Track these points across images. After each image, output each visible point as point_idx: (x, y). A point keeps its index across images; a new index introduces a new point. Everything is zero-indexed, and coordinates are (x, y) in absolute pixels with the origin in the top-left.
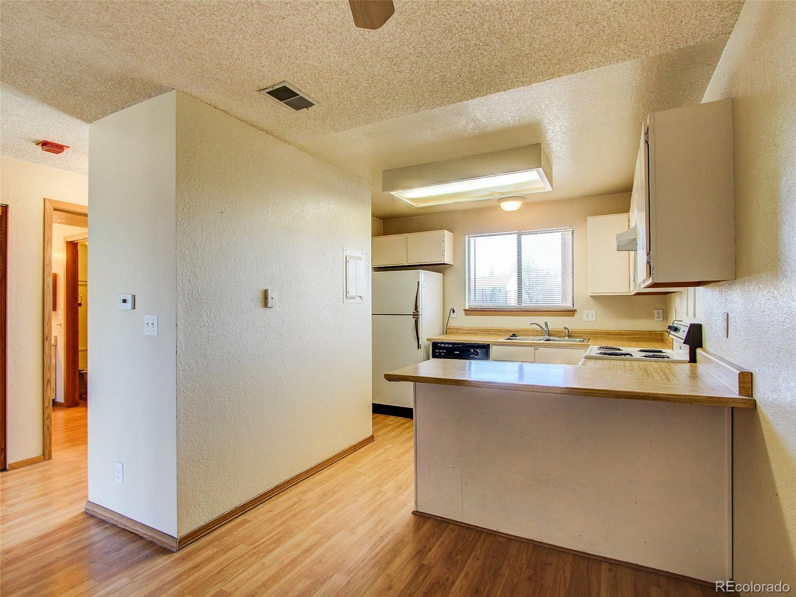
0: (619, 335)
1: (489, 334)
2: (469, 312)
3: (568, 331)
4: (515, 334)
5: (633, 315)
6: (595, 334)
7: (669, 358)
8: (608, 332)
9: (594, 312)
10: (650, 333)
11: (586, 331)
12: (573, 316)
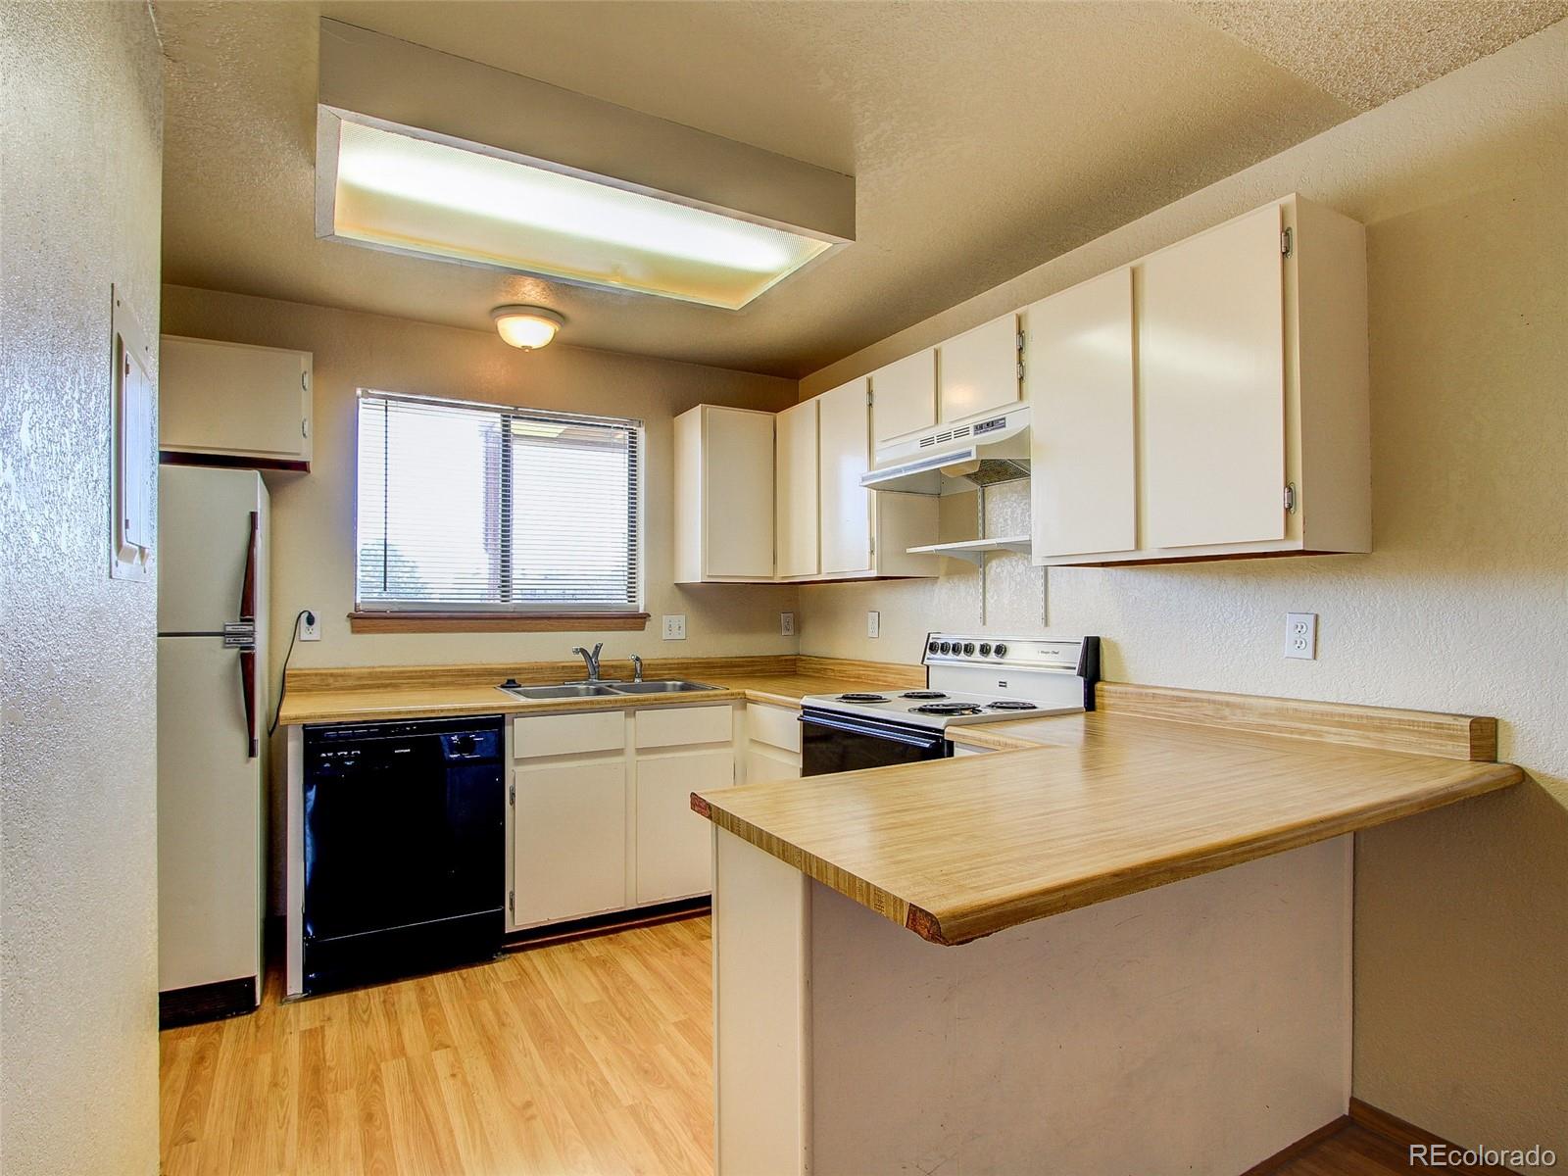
0: (730, 667)
1: (433, 685)
2: (364, 620)
3: (641, 665)
4: (513, 681)
5: (746, 627)
6: (686, 669)
7: (1034, 707)
8: (708, 663)
9: (683, 618)
10: (777, 659)
11: (670, 661)
12: (642, 628)
